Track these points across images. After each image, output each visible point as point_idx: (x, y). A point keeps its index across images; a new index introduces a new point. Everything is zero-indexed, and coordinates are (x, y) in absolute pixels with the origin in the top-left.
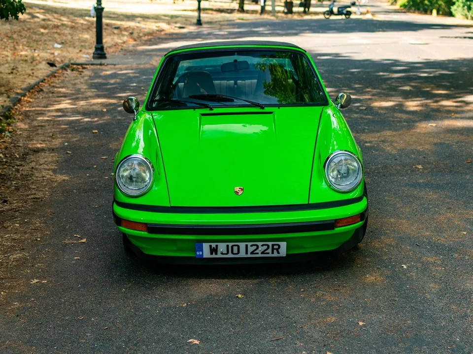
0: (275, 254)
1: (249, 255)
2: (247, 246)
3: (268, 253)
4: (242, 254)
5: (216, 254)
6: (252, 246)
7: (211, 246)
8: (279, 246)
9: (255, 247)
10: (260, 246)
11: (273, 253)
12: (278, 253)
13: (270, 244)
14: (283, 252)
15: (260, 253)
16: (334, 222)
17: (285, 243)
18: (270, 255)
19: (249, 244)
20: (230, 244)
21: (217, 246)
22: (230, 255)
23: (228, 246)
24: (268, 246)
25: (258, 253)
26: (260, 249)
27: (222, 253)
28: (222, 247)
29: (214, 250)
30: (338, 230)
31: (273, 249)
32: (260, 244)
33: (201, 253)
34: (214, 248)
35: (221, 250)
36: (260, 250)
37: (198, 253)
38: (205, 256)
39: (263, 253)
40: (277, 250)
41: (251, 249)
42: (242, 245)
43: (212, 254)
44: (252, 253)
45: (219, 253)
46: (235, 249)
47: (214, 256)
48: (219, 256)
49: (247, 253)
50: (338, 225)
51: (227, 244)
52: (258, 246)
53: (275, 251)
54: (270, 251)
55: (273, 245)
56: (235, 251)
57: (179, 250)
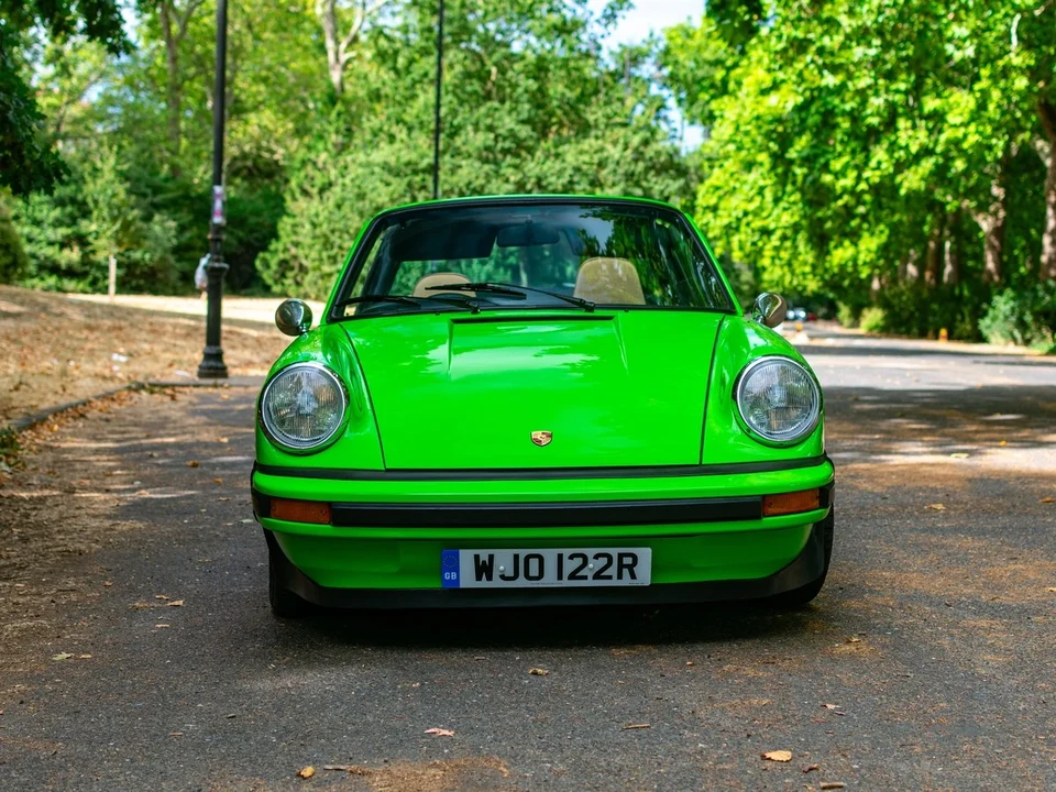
0: (626, 581)
1: (566, 583)
2: (560, 557)
3: (610, 577)
4: (550, 580)
5: (490, 578)
6: (571, 557)
7: (477, 557)
8: (635, 558)
9: (578, 562)
10: (590, 557)
11: (620, 577)
12: (633, 576)
13: (614, 552)
14: (644, 576)
15: (590, 577)
16: (759, 500)
17: (649, 550)
18: (615, 582)
19: (567, 552)
20: (523, 553)
21: (491, 557)
22: (521, 582)
23: (516, 557)
24: (610, 557)
25: (585, 578)
26: (591, 566)
27: (503, 577)
28: (503, 561)
29: (484, 569)
30: (769, 522)
31: (621, 566)
32: (590, 552)
33: (454, 576)
34: (484, 562)
35: (502, 568)
36: (590, 569)
37: (447, 576)
38: (463, 585)
39: (597, 576)
40: (631, 568)
41: (570, 566)
42: (550, 555)
43: (479, 578)
44: (573, 576)
45: (496, 575)
46: (534, 563)
47: (484, 584)
48: (497, 583)
49: (560, 577)
50: (771, 510)
51: (516, 551)
52: (585, 558)
53: (626, 572)
54: (613, 571)
55: (621, 556)
56: (534, 571)
57: (405, 572)
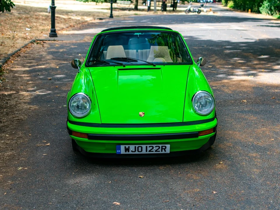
0: (163, 152)
1: (148, 153)
2: (147, 147)
4: (144, 152)
6: (149, 147)
7: (125, 147)
8: (166, 147)
9: (151, 148)
10: (154, 147)
12: (165, 151)
13: (160, 146)
14: (168, 151)
15: (154, 151)
16: (198, 133)
17: (169, 145)
18: (161, 152)
20: (137, 146)
22: (137, 153)
26: (154, 149)
27: (132, 151)
28: (132, 148)
29: (127, 150)
31: (162, 149)
33: (119, 151)
34: (127, 148)
38: (122, 153)
39: (156, 151)
40: (165, 149)
41: (149, 149)
44: (150, 151)
45: (130, 151)
46: (140, 148)
47: (127, 153)
48: (130, 153)
49: (146, 151)
50: (201, 134)
51: (135, 146)
54: (160, 150)
55: (162, 146)
56: (140, 150)
57: (107, 149)
